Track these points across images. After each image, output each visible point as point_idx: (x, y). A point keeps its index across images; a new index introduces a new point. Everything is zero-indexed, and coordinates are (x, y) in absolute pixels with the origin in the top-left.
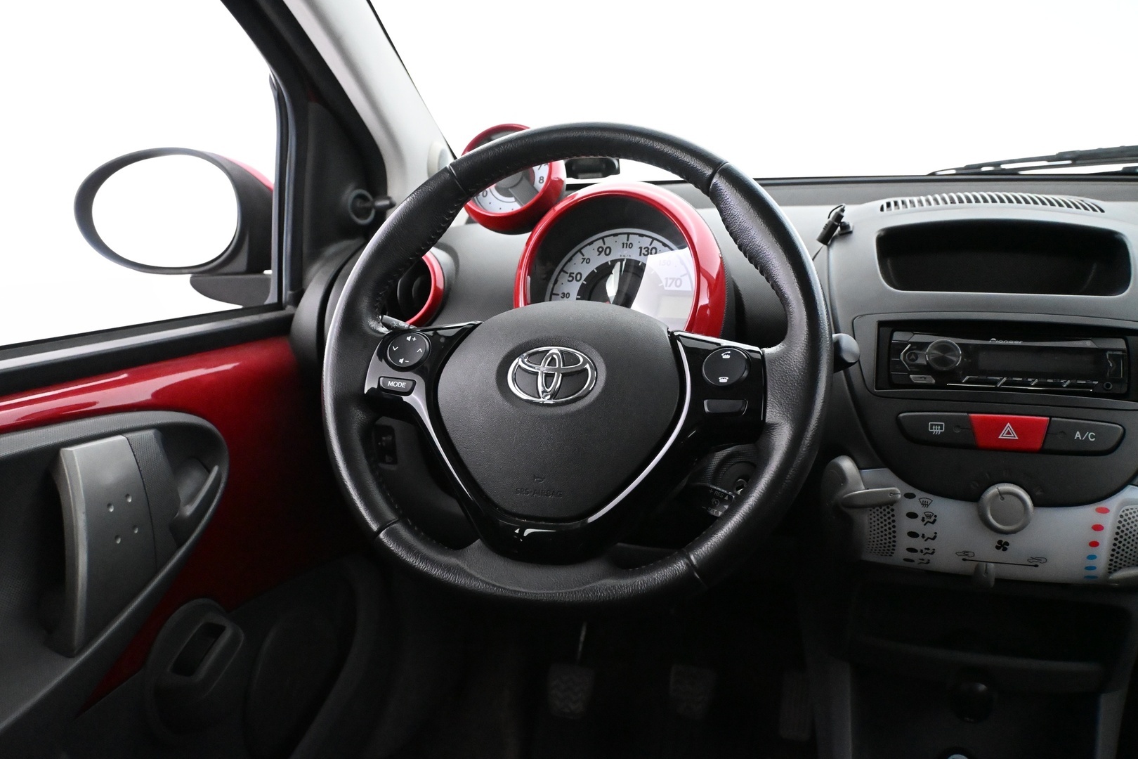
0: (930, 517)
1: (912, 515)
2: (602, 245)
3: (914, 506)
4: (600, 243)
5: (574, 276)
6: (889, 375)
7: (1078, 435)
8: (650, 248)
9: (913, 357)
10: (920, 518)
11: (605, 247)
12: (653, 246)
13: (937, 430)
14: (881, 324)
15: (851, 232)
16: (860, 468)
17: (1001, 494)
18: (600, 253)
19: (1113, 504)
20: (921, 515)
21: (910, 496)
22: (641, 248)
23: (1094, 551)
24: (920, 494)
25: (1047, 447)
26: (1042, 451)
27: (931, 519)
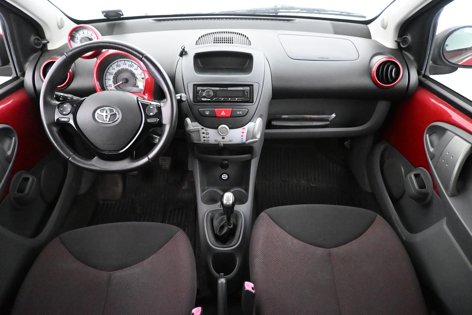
0: (207, 133)
1: (203, 133)
2: (117, 64)
3: (203, 131)
4: (116, 63)
5: (111, 73)
6: (197, 99)
7: (238, 113)
8: (131, 65)
9: (202, 94)
10: (205, 134)
11: (118, 65)
12: (132, 64)
13: (207, 113)
14: (194, 85)
15: (187, 54)
16: (191, 122)
17: (222, 128)
18: (117, 66)
19: (246, 127)
20: (205, 133)
21: (203, 129)
22: (129, 65)
23: (242, 137)
24: (205, 128)
25: (232, 116)
26: (231, 117)
27: (207, 134)
